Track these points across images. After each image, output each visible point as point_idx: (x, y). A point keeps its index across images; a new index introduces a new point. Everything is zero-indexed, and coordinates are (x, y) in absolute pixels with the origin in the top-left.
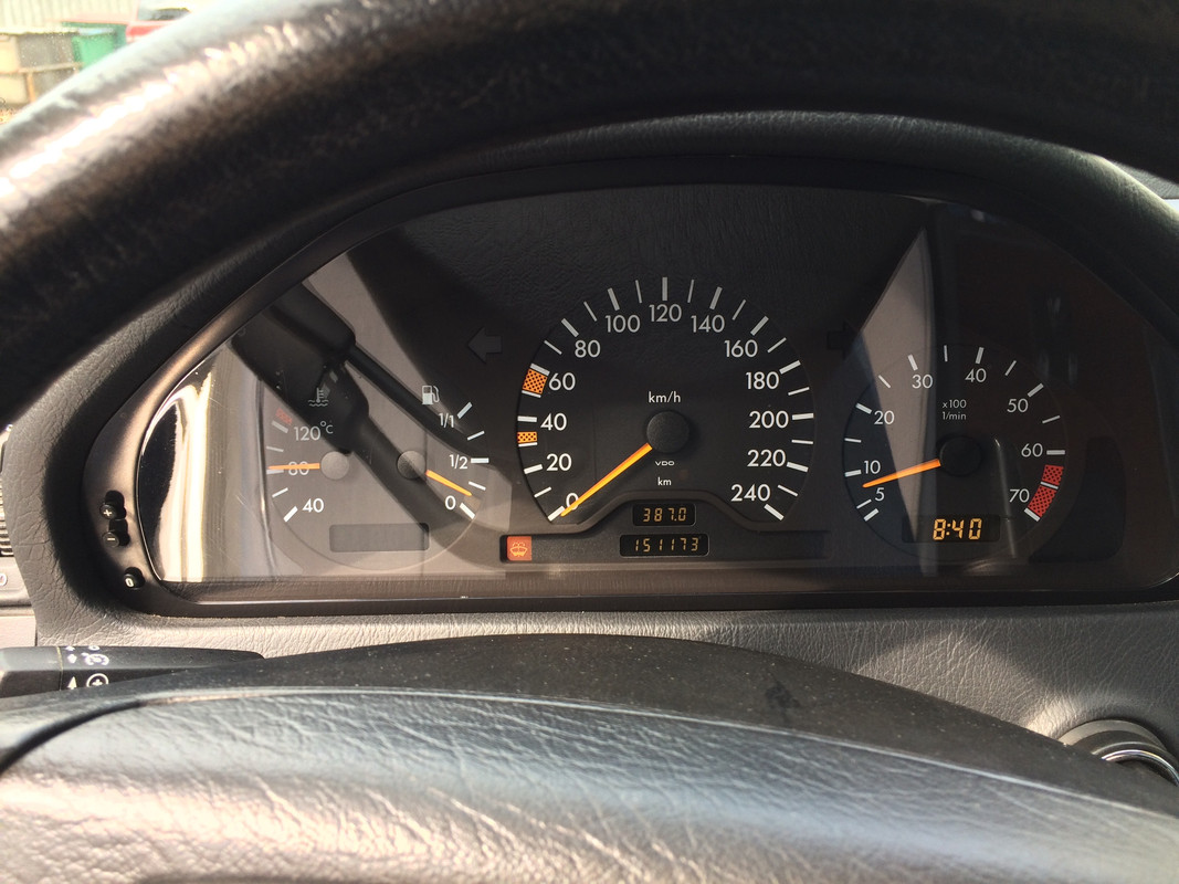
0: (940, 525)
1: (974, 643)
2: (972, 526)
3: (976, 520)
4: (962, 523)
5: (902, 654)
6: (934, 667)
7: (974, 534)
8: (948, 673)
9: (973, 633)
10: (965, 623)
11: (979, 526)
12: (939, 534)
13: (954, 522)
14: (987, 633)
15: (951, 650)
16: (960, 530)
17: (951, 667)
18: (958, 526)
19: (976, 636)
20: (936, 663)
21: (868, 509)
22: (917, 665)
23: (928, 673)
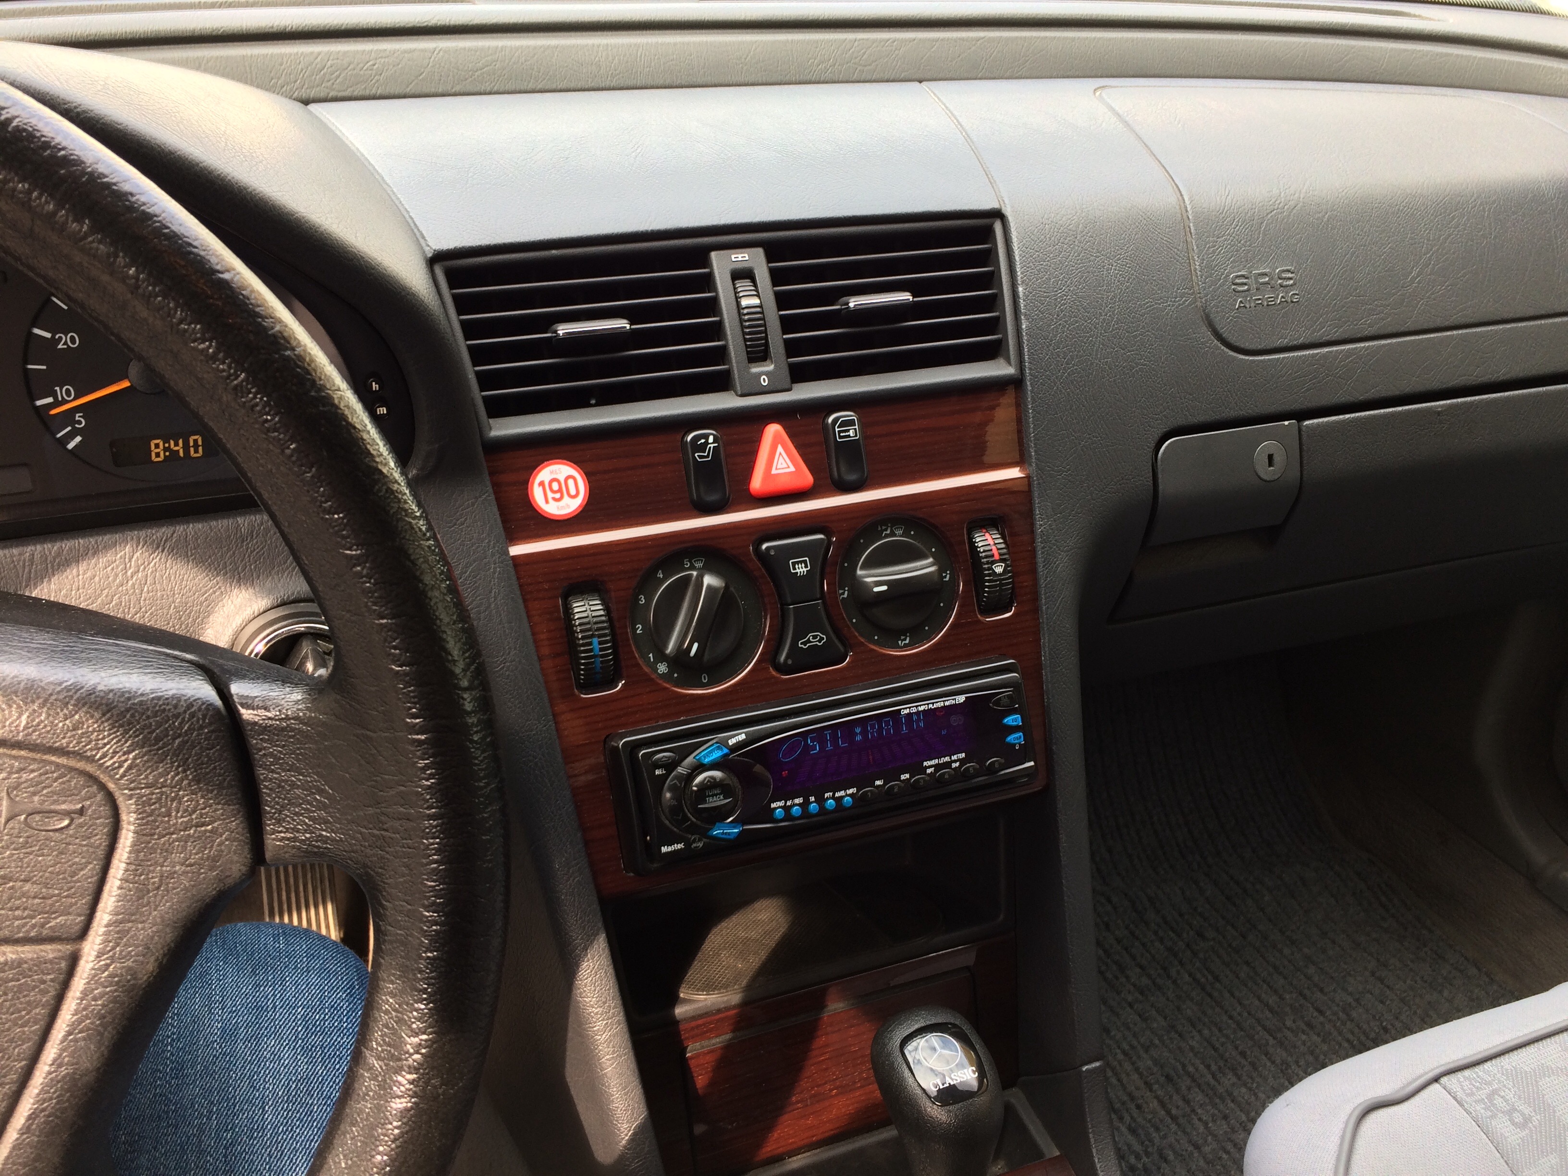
0: (157, 446)
1: (154, 552)
2: (191, 444)
3: (196, 437)
4: (181, 441)
5: (78, 571)
6: (115, 580)
7: (196, 451)
8: (130, 583)
9: (152, 543)
10: (143, 533)
11: (200, 443)
12: (158, 455)
13: (172, 442)
14: (166, 541)
15: (130, 561)
16: (180, 448)
17: (132, 577)
18: (176, 445)
19: (158, 546)
20: (117, 575)
21: (70, 436)
22: (97, 579)
23: (109, 586)
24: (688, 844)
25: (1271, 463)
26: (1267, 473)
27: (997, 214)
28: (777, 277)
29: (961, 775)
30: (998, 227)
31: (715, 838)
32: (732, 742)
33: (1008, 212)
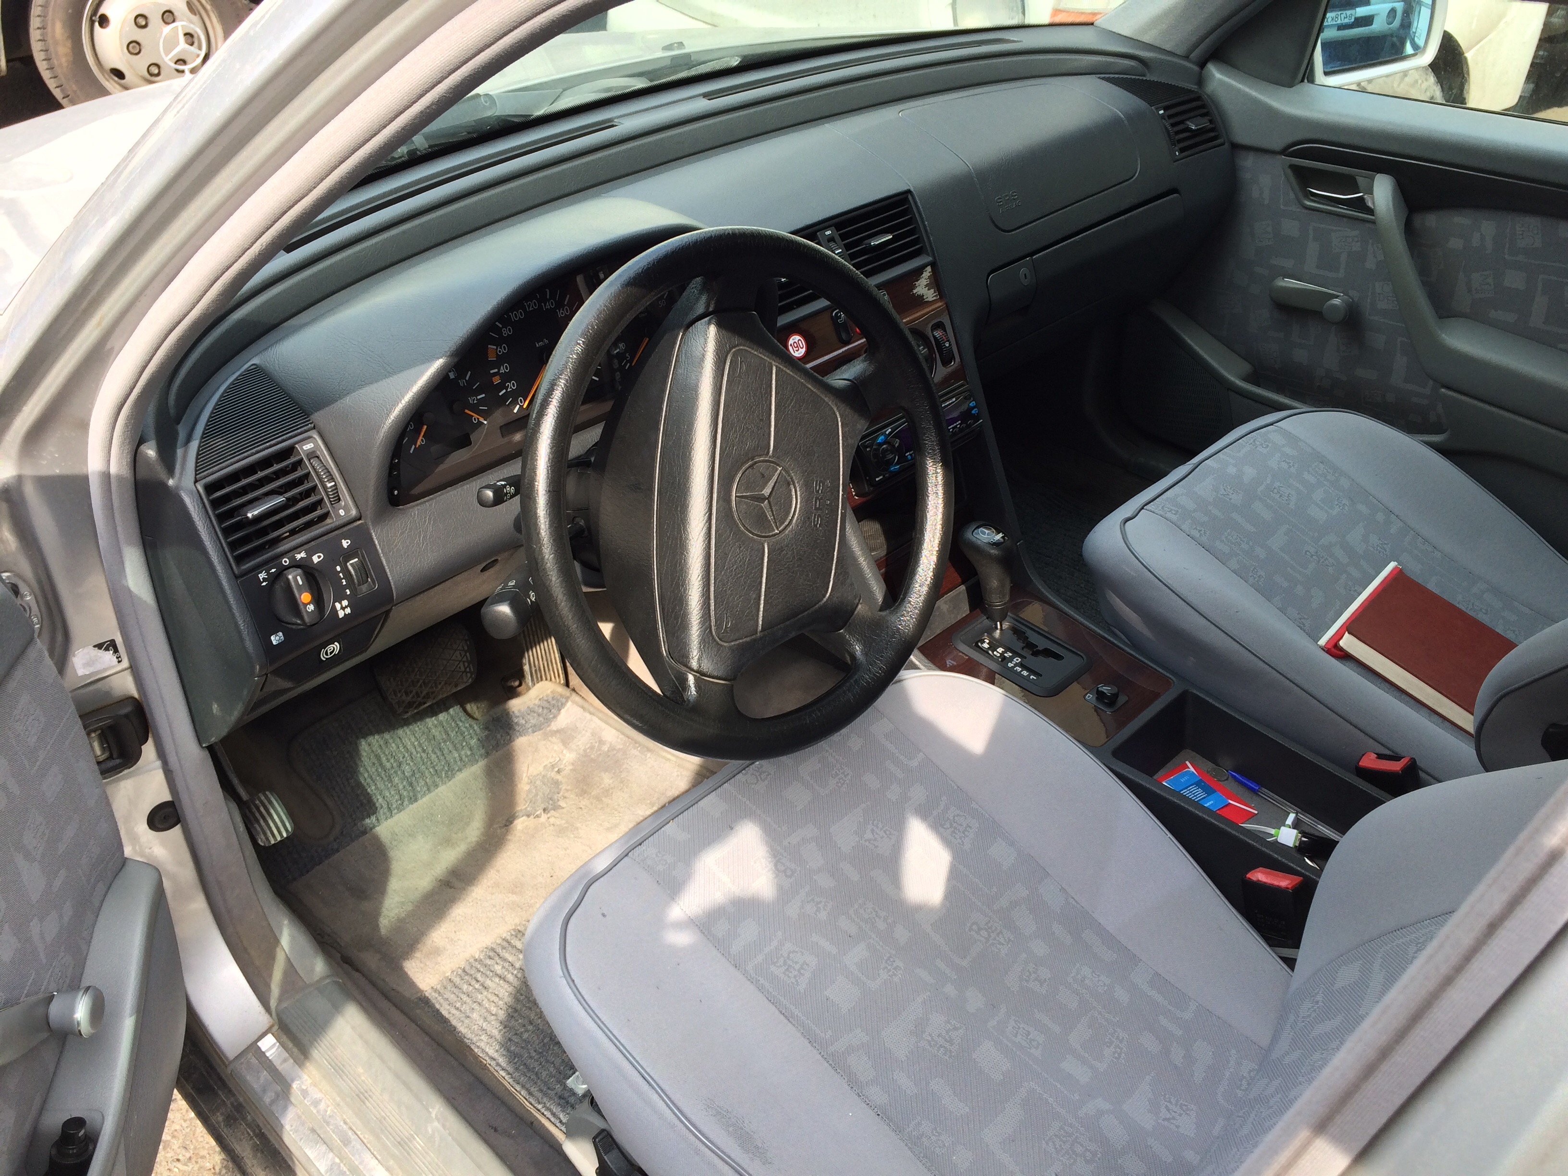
24: (884, 476)
25: (1026, 278)
26: (1025, 282)
27: (909, 192)
28: (843, 237)
29: (961, 430)
30: (910, 197)
31: (892, 472)
32: (887, 433)
33: (912, 189)
